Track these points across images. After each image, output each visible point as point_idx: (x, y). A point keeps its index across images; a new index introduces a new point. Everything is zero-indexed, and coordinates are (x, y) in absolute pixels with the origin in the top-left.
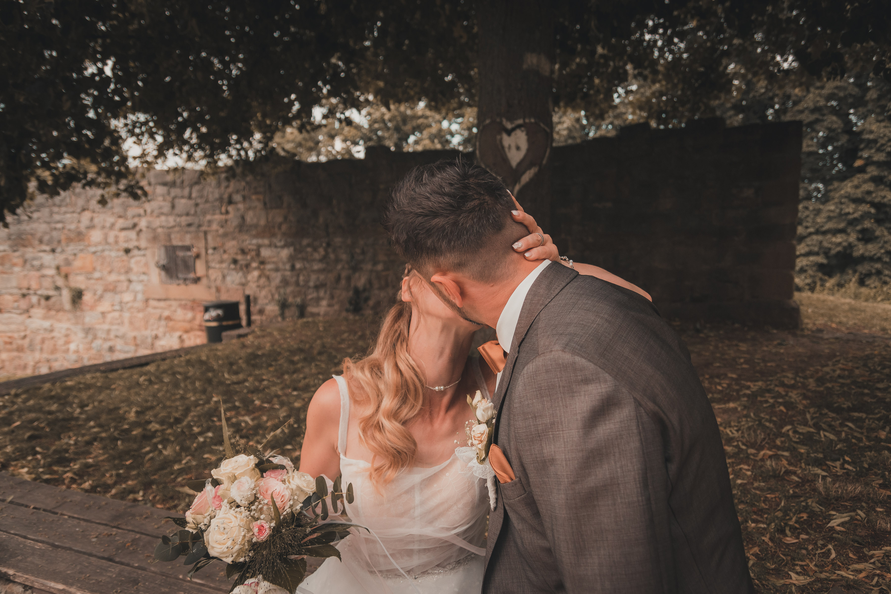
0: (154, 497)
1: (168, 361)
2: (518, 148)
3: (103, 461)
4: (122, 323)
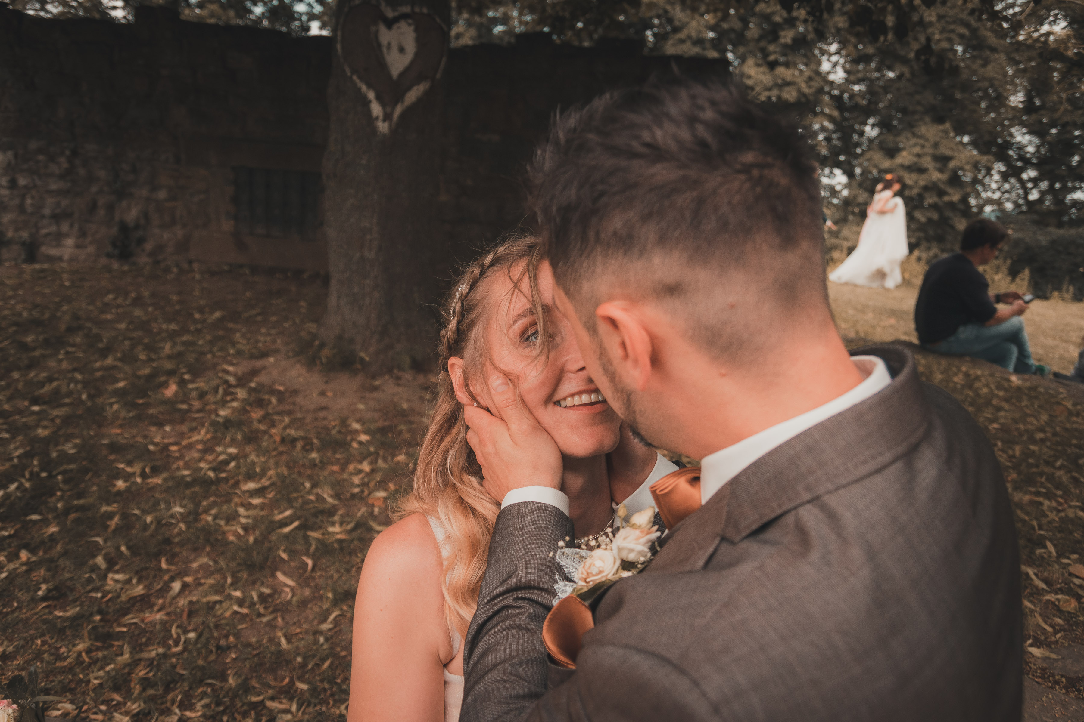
2: (402, 50)
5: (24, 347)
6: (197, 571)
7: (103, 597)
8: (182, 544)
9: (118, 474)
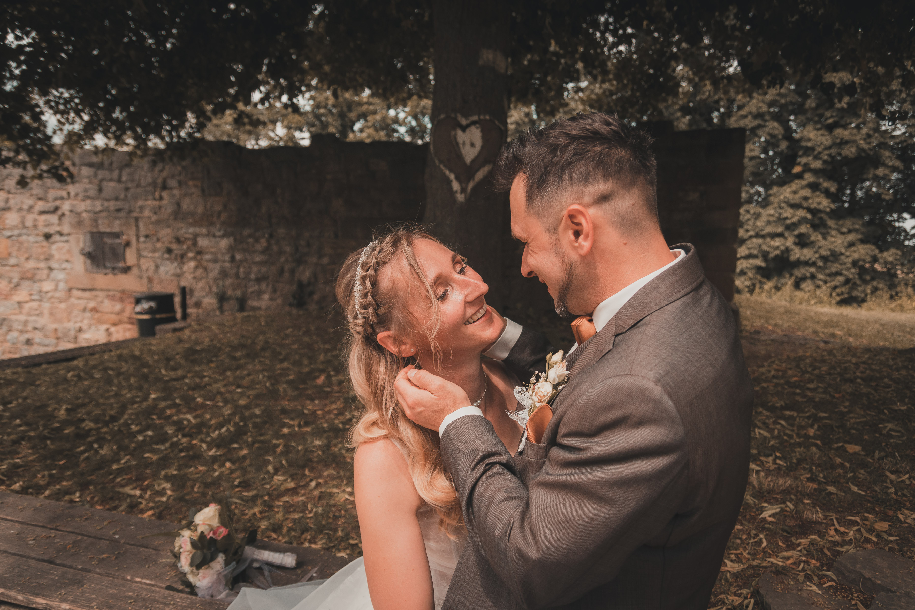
0: (93, 498)
1: (96, 356)
2: (472, 145)
3: (32, 461)
4: (40, 315)
5: (235, 358)
6: (326, 477)
7: (271, 487)
8: (318, 462)
9: (284, 425)
